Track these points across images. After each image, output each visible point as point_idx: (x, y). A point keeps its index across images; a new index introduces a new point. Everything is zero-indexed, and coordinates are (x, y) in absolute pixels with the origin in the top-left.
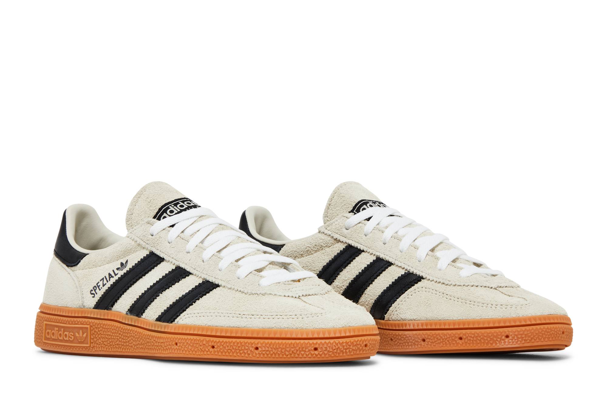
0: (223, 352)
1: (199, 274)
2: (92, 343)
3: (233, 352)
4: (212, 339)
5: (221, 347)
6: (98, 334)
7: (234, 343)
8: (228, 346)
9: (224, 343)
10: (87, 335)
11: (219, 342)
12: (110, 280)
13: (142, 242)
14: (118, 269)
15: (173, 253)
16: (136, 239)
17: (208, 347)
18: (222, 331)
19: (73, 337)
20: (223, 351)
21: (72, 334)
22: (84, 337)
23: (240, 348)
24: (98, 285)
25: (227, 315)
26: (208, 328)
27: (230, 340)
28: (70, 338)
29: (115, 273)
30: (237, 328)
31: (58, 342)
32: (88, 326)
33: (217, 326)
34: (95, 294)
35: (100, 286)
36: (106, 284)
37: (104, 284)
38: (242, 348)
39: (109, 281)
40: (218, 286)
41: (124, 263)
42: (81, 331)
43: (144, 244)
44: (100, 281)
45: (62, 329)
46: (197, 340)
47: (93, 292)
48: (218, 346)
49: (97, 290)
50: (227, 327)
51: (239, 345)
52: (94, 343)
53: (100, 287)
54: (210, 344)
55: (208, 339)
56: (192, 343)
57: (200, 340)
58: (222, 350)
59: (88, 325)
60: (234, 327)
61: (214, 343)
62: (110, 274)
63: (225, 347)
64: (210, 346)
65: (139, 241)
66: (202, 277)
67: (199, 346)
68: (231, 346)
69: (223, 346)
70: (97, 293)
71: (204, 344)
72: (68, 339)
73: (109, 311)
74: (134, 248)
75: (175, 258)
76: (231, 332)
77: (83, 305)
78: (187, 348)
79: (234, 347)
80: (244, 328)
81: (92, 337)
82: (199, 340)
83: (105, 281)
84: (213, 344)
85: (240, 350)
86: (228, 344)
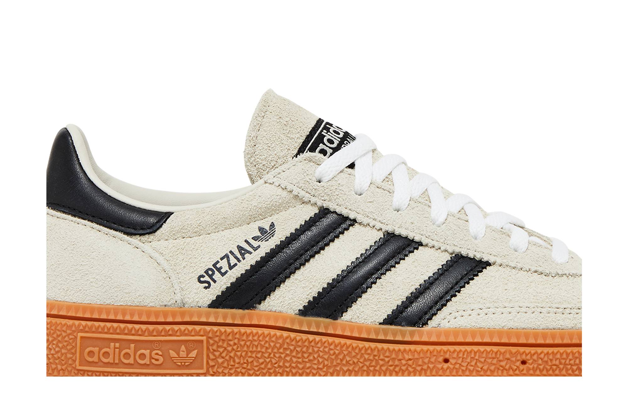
0: (543, 370)
1: (441, 245)
2: (213, 366)
3: (560, 369)
4: (522, 349)
5: (540, 362)
6: (226, 351)
7: (561, 354)
8: (551, 360)
9: (545, 355)
10: (200, 354)
11: (536, 353)
12: (244, 259)
13: (302, 193)
14: (255, 238)
15: (374, 212)
16: (290, 187)
17: (515, 362)
18: (536, 335)
19: (161, 359)
20: (544, 368)
21: (160, 353)
22: (194, 357)
23: (572, 362)
24: (218, 266)
25: (539, 310)
26: (509, 332)
27: (555, 350)
28: (153, 361)
29: (252, 246)
30: (560, 331)
31: (121, 368)
32: (204, 338)
33: (525, 329)
34: (212, 282)
35: (221, 268)
36: (236, 265)
37: (232, 265)
38: (575, 361)
39: (241, 259)
40: (488, 264)
41: (268, 229)
42: (183, 348)
43: (308, 195)
44: (220, 260)
45: (132, 346)
46: (493, 352)
47: (207, 278)
48: (534, 360)
49: (217, 276)
50: (543, 329)
51: (571, 357)
52: (216, 366)
53: (223, 271)
54: (519, 358)
55: (514, 349)
56: (483, 357)
57: (499, 353)
58: (541, 367)
59: (202, 336)
60: (554, 329)
61: (527, 355)
62: (240, 248)
63: (547, 362)
64: (518, 360)
65: (296, 191)
66: (450, 251)
67: (497, 362)
68: (556, 359)
69: (542, 359)
70: (215, 281)
71: (508, 359)
72: (148, 363)
73: (253, 311)
74: (285, 202)
75: (379, 219)
76: (553, 336)
77: (182, 302)
78: (472, 366)
79: (563, 361)
80: (571, 330)
81: (212, 357)
82: (497, 352)
83: (233, 261)
84: (524, 357)
85: (572, 365)
86: (551, 357)
